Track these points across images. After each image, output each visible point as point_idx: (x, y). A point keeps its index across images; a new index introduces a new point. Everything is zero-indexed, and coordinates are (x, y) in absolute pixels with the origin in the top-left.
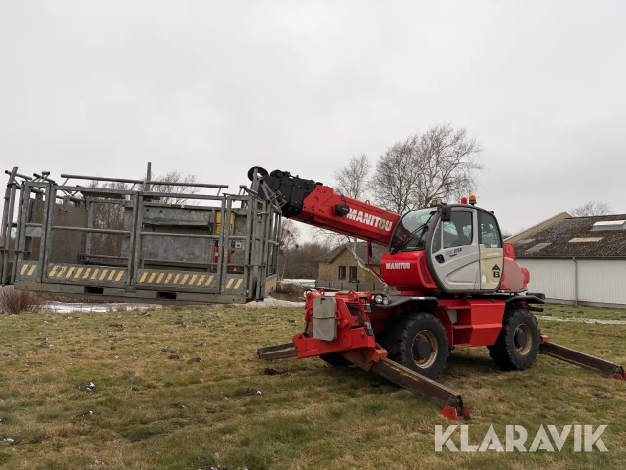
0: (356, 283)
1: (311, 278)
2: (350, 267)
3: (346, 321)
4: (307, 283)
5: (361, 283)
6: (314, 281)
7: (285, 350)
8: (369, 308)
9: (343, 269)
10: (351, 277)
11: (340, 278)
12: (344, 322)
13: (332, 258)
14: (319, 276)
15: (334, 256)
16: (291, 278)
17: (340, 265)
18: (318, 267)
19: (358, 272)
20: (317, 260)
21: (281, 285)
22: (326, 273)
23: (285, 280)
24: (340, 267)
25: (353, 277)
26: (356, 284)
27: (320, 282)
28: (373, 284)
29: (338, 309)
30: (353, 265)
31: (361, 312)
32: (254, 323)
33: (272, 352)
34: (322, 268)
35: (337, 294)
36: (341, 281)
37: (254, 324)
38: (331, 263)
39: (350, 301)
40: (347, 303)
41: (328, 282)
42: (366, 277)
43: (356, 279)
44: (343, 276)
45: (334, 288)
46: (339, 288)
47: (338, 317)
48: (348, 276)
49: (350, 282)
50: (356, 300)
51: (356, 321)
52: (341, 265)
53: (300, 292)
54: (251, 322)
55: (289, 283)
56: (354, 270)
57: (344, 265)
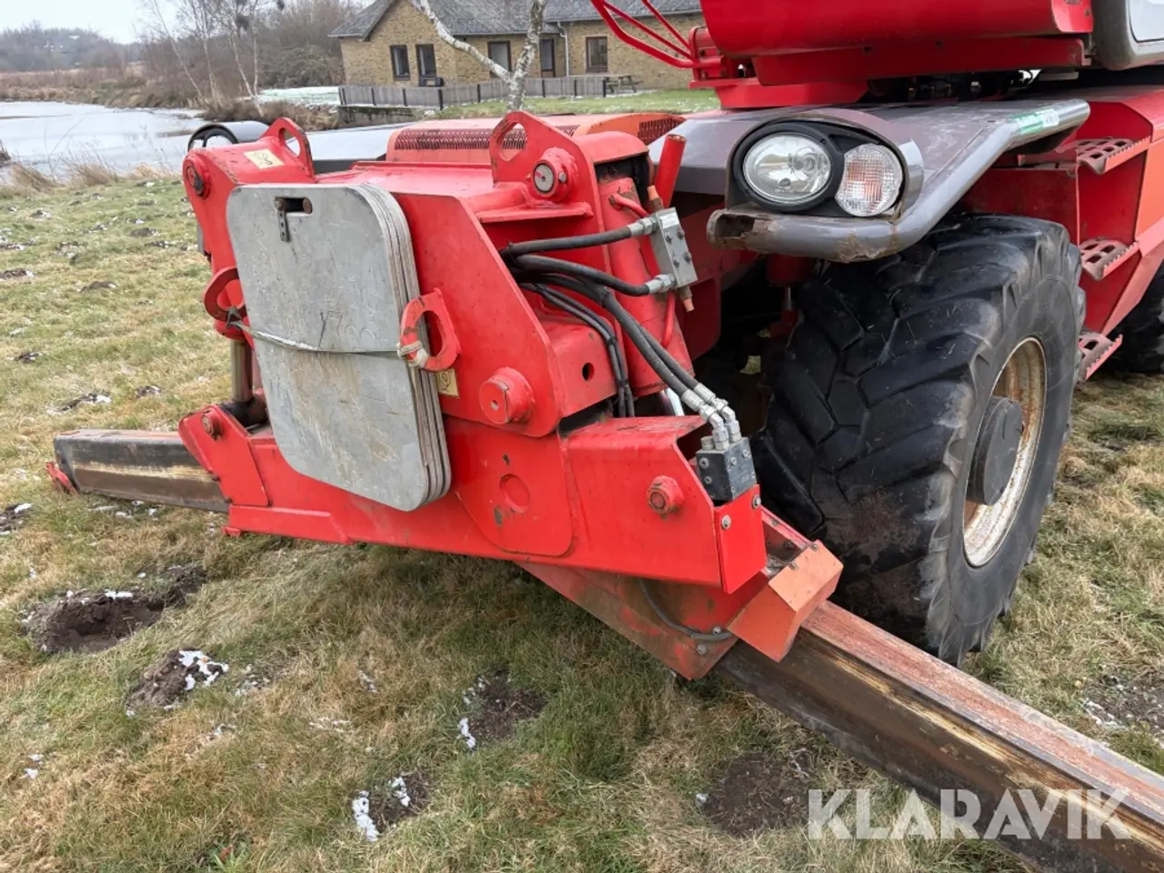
0: (436, 86)
1: (330, 84)
2: (418, 47)
3: (508, 381)
4: (320, 97)
5: (448, 84)
6: (336, 89)
7: (163, 474)
8: (678, 250)
9: (400, 52)
10: (424, 73)
11: (396, 77)
12: (498, 394)
13: (368, 26)
14: (348, 77)
15: (373, 21)
16: (281, 87)
17: (391, 44)
18: (340, 56)
19: (436, 58)
20: (334, 35)
21: (258, 106)
22: (361, 68)
23: (267, 91)
24: (392, 48)
25: (427, 72)
26: (436, 89)
27: (352, 92)
28: (475, 86)
29: (424, 289)
30: (422, 42)
31: (623, 291)
32: (141, 242)
33: (112, 470)
34: (350, 54)
35: (401, 144)
36: (401, 85)
37: (138, 250)
38: (368, 39)
39: (519, 201)
40: (496, 229)
41: (370, 88)
42: (459, 69)
43: (435, 76)
44: (402, 72)
45: (386, 102)
46: (399, 103)
47: (434, 345)
48: (416, 70)
49: (422, 84)
50: (564, 192)
51: (587, 371)
52: (396, 43)
53: (307, 121)
54: (131, 241)
55: (277, 99)
56: (427, 52)
57: (401, 43)
